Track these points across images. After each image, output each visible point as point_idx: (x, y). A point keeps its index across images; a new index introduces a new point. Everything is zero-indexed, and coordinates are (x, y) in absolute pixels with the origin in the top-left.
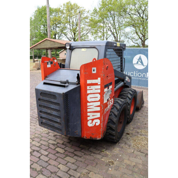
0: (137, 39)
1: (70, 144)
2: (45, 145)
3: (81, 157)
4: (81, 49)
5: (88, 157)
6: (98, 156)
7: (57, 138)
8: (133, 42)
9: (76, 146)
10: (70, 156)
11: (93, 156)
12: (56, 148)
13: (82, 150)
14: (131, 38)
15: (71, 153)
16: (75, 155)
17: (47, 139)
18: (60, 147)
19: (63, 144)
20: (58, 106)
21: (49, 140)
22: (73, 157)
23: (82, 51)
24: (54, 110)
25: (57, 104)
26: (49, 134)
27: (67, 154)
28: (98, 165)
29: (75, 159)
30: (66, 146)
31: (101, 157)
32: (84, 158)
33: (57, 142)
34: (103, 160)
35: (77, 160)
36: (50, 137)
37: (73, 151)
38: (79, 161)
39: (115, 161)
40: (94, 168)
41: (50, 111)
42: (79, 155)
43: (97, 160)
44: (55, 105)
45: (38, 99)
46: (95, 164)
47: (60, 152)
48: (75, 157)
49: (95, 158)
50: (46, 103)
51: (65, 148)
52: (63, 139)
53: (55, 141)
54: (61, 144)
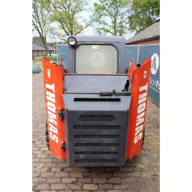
0: (64, 35)
1: (94, 173)
2: (63, 190)
3: (121, 184)
5: (128, 180)
6: (137, 174)
7: (69, 172)
8: (60, 39)
9: (102, 172)
10: (109, 188)
11: (132, 176)
12: (82, 185)
13: (113, 174)
14: (57, 34)
15: (106, 184)
16: (114, 184)
17: (56, 179)
18: (86, 182)
19: (84, 177)
20: (116, 130)
21: (61, 180)
22: (113, 187)
23: (92, 48)
24: (107, 136)
25: (110, 127)
26: (52, 171)
27: (104, 188)
28: (146, 184)
29: (118, 190)
30: (92, 178)
31: (140, 174)
32: (126, 183)
33: (75, 178)
34: (144, 176)
35: (121, 190)
36: (58, 174)
37: (106, 180)
38: (125, 190)
39: (155, 172)
40: (146, 189)
41: (99, 140)
42: (117, 182)
43: (140, 179)
44: (109, 130)
45: (73, 127)
46: (144, 185)
47: (93, 190)
48: (116, 187)
49: (135, 177)
50: (89, 130)
51: (92, 181)
52: (77, 170)
53: (70, 177)
54: (83, 177)
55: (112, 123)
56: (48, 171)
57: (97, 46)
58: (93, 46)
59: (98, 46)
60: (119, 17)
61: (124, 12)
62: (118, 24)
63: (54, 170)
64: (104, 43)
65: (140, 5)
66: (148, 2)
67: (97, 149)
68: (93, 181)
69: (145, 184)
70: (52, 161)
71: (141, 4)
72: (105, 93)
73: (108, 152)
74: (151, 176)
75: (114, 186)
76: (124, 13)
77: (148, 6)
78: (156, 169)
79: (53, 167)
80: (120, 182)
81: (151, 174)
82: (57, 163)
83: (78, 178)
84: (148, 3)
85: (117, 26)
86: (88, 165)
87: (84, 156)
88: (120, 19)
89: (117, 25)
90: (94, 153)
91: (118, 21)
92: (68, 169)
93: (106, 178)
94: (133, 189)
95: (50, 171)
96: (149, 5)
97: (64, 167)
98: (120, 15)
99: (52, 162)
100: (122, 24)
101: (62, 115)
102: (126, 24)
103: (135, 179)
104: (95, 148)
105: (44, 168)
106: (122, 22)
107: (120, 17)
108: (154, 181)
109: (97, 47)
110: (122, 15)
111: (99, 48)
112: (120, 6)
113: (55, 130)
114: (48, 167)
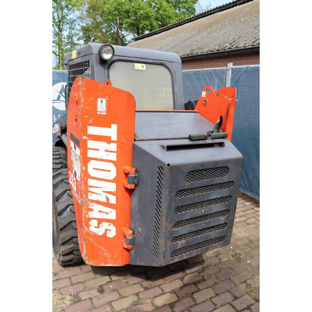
3: (204, 280)
4: (133, 63)
5: (209, 272)
6: (214, 260)
7: (114, 290)
9: (168, 273)
10: (192, 291)
11: (211, 265)
12: (152, 302)
15: (185, 288)
16: (195, 284)
17: (100, 309)
18: (153, 296)
19: (146, 288)
20: (227, 188)
21: (112, 307)
22: (198, 288)
23: (136, 68)
24: (216, 201)
25: (222, 185)
26: (83, 299)
27: (187, 294)
28: (234, 268)
29: (206, 288)
30: (159, 286)
31: (218, 259)
32: (209, 277)
33: (132, 295)
34: (225, 260)
35: (209, 287)
36: (98, 299)
37: (181, 282)
38: (213, 285)
39: (234, 251)
40: (238, 275)
41: (207, 209)
42: (198, 280)
43: (222, 265)
44: (220, 190)
45: (175, 193)
46: (231, 271)
47: (173, 303)
48: (200, 286)
49: (215, 265)
50: (196, 194)
51: (162, 290)
52: (127, 282)
53: (122, 297)
54: (144, 290)
55: (225, 179)
56: (75, 302)
57: (141, 64)
58: (136, 64)
59: (144, 65)
60: (66, 26)
61: (74, 19)
62: (65, 38)
63: (84, 296)
64: (151, 61)
65: (103, 11)
66: (115, 7)
67: (202, 224)
68: (164, 290)
69: (231, 269)
70: (71, 282)
71: (105, 10)
72: (198, 137)
73: (213, 227)
74: (232, 257)
75: (197, 285)
76: (75, 21)
77: (115, 14)
78: (231, 248)
79: (80, 292)
80: (202, 277)
81: (230, 254)
82: (81, 282)
83: (137, 294)
84: (116, 10)
85: (64, 41)
86: (189, 255)
87: (183, 241)
88: (68, 30)
89: (63, 39)
90: (197, 232)
91: (65, 33)
92: (111, 286)
93: (178, 279)
94: (223, 281)
95: (80, 300)
96: (116, 12)
97: (101, 284)
98: (68, 23)
99: (72, 284)
100: (72, 39)
101: (136, 181)
102: (79, 39)
103: (216, 268)
104: (201, 224)
105: (62, 299)
106: (72, 36)
107: (68, 26)
108: (239, 262)
109: (143, 67)
110: (72, 23)
111: (145, 69)
112: (67, 7)
113: (107, 213)
114: (71, 295)
